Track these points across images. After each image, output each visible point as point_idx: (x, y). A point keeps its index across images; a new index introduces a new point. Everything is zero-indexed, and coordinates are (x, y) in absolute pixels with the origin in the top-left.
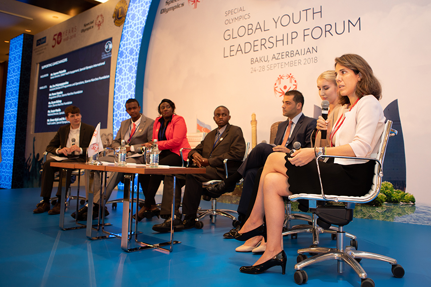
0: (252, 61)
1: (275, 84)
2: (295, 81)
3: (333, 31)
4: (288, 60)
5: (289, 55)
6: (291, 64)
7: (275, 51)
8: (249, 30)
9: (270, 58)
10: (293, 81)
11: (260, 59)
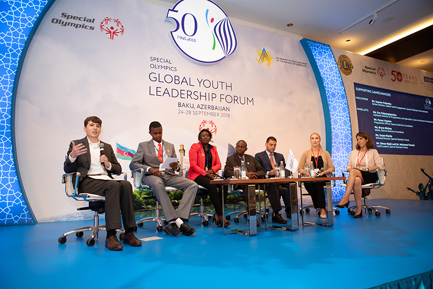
0: (179, 104)
1: (200, 126)
2: (215, 127)
3: (238, 101)
4: (209, 111)
5: (211, 108)
6: (213, 114)
7: (199, 102)
8: (176, 79)
9: (195, 106)
10: (214, 126)
11: (187, 105)
